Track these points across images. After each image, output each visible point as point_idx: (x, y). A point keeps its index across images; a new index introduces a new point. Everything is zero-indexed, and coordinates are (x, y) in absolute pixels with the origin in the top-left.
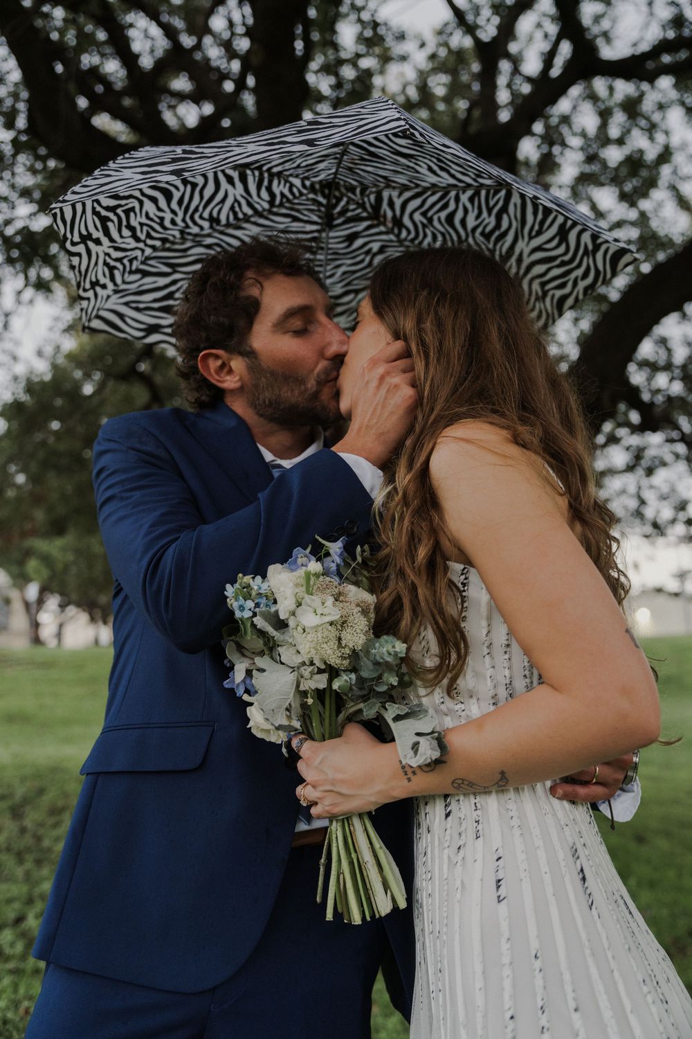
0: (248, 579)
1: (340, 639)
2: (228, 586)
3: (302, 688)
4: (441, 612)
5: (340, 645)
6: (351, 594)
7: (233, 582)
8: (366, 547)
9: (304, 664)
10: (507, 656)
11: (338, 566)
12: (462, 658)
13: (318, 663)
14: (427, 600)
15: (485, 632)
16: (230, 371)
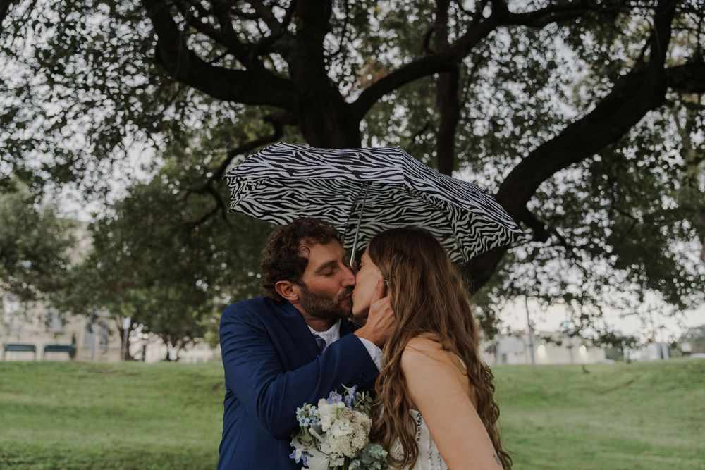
0: (308, 406)
1: (351, 443)
2: (298, 409)
3: (331, 465)
4: (406, 433)
5: (351, 446)
6: (358, 418)
7: (301, 407)
8: (368, 392)
9: (333, 453)
10: (439, 459)
11: (352, 400)
12: (415, 457)
13: (340, 454)
14: (398, 428)
15: (428, 446)
16: (292, 290)
